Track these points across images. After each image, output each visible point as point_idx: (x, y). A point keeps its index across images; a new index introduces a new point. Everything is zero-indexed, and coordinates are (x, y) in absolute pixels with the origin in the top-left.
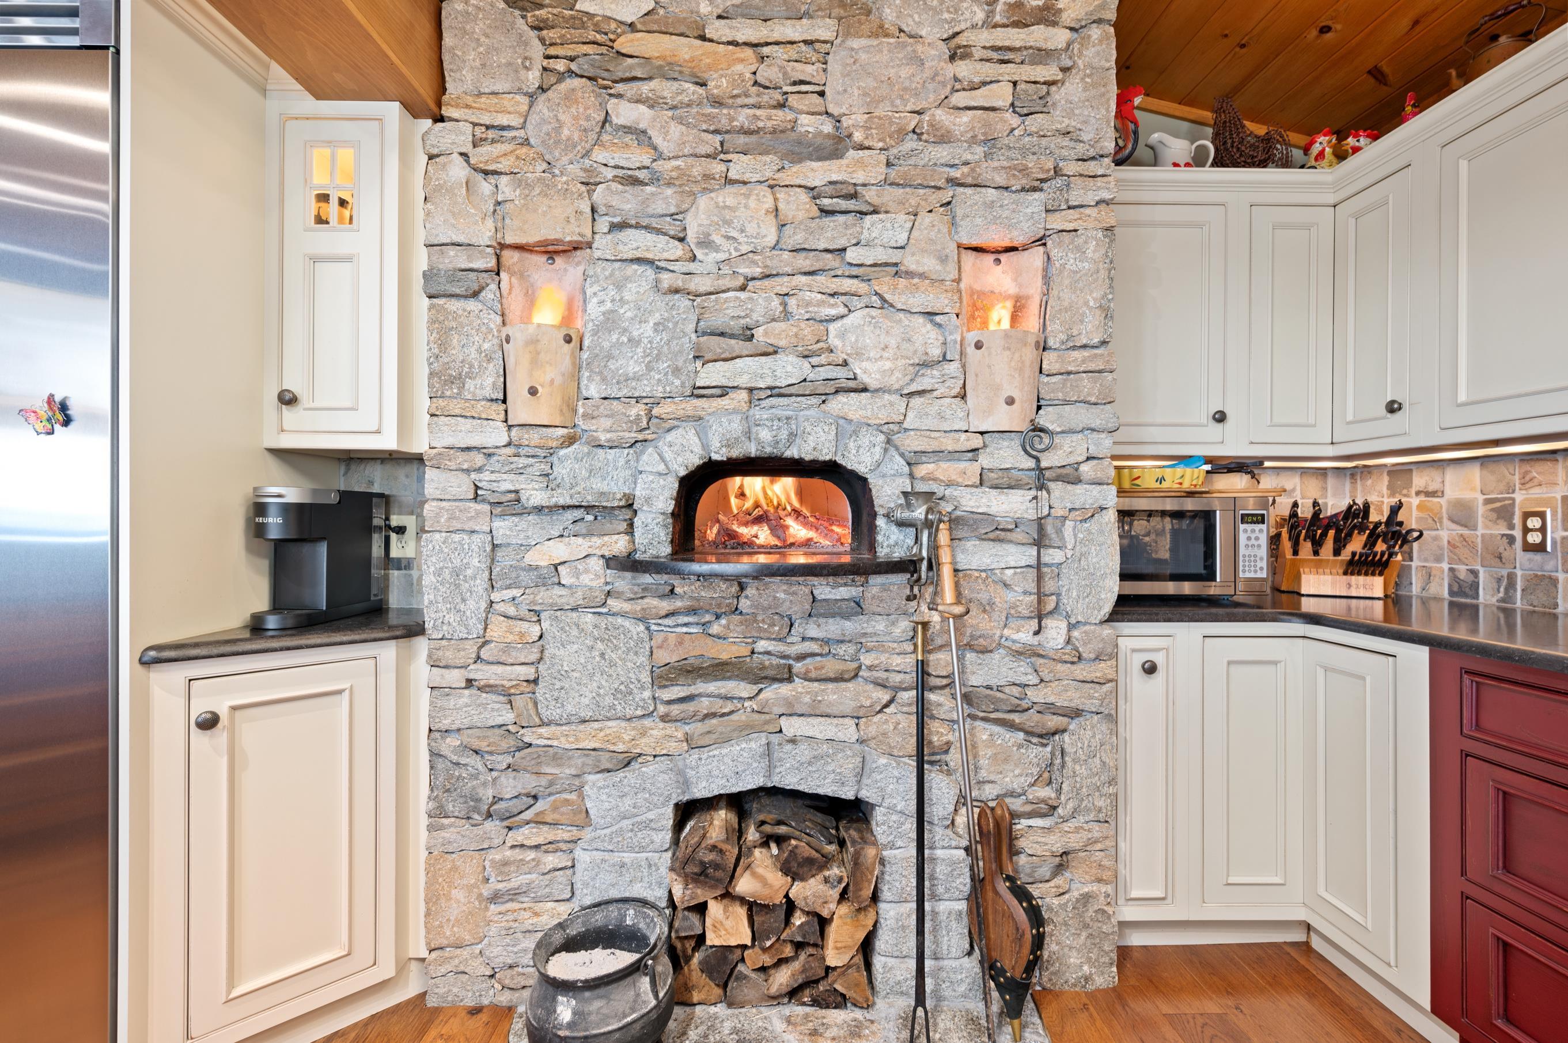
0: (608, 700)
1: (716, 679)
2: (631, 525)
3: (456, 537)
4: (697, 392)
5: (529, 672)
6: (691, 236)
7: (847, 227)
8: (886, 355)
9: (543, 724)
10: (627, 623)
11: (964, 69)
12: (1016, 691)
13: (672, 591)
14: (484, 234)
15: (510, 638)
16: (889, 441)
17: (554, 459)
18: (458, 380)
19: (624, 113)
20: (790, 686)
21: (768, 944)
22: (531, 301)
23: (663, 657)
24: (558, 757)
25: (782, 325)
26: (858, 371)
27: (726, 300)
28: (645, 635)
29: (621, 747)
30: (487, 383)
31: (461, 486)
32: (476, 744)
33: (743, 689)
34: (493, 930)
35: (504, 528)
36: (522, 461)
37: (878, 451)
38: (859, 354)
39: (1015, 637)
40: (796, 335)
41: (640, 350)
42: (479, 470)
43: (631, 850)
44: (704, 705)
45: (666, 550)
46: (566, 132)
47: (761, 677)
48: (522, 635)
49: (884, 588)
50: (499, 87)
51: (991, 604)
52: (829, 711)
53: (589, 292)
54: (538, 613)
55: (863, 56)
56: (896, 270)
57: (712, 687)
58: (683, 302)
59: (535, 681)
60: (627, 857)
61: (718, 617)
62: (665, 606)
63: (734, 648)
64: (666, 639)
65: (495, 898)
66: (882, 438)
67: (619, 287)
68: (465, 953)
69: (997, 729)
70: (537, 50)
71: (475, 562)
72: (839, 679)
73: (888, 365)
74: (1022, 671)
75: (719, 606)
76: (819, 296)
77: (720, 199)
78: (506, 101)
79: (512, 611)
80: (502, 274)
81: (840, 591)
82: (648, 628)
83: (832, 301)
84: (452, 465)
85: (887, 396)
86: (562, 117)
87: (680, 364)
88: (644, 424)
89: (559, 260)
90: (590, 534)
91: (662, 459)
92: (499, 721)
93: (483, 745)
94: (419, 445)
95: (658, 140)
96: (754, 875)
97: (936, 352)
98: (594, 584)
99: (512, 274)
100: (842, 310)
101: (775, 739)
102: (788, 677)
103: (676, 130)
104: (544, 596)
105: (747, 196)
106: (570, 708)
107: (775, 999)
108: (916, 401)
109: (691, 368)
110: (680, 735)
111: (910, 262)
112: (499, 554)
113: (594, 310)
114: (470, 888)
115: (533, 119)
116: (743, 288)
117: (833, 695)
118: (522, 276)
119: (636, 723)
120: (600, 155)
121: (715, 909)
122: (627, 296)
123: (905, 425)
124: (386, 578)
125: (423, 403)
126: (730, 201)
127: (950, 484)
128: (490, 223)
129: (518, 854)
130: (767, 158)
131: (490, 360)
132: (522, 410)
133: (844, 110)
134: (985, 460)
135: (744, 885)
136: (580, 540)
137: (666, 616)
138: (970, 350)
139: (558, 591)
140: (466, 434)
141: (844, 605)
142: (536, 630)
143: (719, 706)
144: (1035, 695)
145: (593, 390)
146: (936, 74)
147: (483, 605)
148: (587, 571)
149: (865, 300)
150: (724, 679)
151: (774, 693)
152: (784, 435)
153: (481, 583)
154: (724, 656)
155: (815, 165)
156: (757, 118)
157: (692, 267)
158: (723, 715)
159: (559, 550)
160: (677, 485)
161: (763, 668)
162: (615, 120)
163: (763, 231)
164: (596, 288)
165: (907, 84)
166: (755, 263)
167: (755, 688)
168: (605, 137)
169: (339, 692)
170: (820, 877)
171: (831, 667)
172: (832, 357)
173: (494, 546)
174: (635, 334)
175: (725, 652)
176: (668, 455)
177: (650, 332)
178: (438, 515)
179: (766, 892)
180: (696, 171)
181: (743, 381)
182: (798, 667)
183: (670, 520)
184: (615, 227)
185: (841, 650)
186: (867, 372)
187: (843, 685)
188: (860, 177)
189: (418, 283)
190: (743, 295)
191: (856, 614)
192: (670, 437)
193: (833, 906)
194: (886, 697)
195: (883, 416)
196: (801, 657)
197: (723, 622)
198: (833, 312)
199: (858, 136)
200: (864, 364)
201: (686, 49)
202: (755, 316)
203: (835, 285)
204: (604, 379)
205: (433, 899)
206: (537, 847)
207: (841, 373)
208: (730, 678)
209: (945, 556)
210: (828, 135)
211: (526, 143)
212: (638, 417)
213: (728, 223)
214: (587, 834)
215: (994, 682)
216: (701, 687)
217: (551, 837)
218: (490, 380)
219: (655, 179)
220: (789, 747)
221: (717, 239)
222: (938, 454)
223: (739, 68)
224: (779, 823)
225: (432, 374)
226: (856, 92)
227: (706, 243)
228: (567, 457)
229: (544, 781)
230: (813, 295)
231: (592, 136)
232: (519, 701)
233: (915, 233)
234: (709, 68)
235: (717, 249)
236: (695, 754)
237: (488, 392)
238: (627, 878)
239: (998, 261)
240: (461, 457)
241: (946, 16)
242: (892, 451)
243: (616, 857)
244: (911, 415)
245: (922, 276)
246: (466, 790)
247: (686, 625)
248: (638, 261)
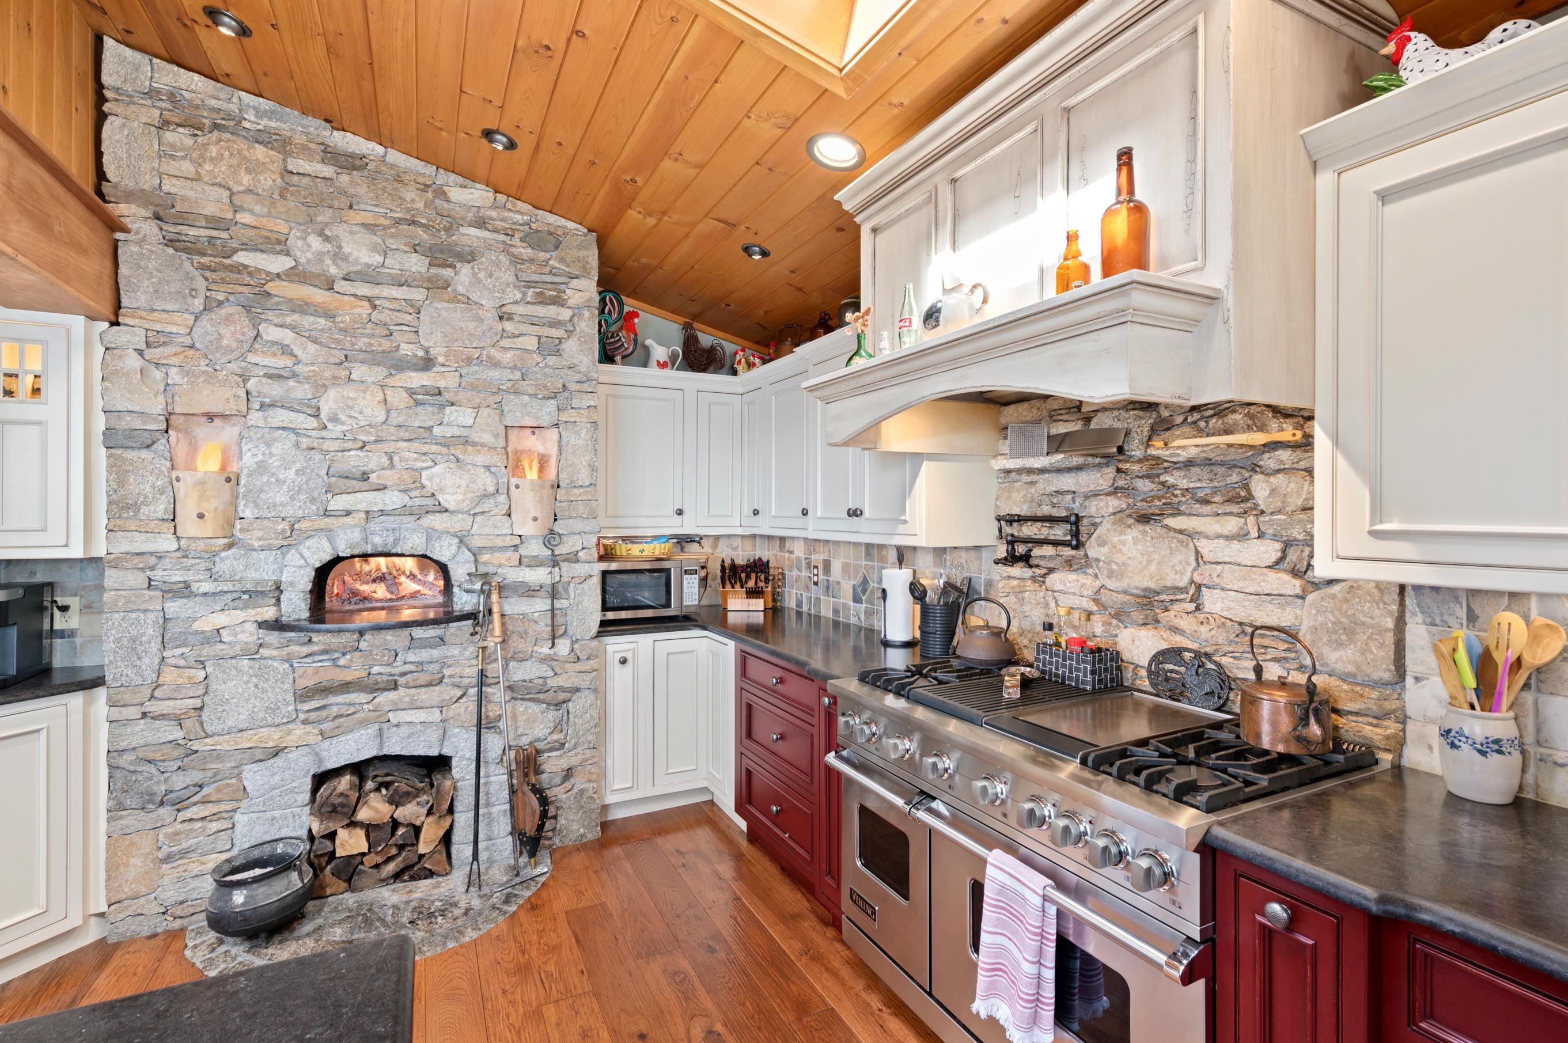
0: (261, 715)
1: (343, 693)
2: (278, 600)
3: (134, 615)
4: (326, 513)
5: (198, 703)
6: (324, 415)
7: (433, 414)
8: (459, 491)
9: (207, 736)
10: (275, 664)
11: (509, 326)
12: (541, 681)
13: (310, 641)
14: (157, 406)
15: (181, 681)
16: (461, 541)
17: (217, 559)
18: (136, 506)
19: (271, 333)
20: (395, 693)
21: (380, 849)
22: (194, 449)
23: (302, 683)
24: (220, 757)
25: (389, 472)
26: (441, 500)
27: (349, 456)
28: (289, 670)
29: (271, 744)
30: (161, 508)
31: (136, 580)
32: (150, 756)
33: (362, 697)
34: (166, 880)
35: (173, 607)
36: (190, 562)
37: (454, 548)
38: (442, 490)
39: (540, 650)
40: (399, 478)
41: (285, 487)
42: (152, 568)
43: (279, 808)
44: (334, 711)
45: (306, 614)
46: (225, 342)
47: (375, 689)
48: (190, 678)
49: (459, 628)
50: (169, 307)
51: (526, 633)
52: (422, 705)
53: (244, 448)
54: (202, 663)
55: (444, 313)
56: (466, 442)
57: (340, 699)
58: (317, 457)
59: (201, 709)
60: (276, 813)
61: (344, 654)
62: (305, 650)
63: (356, 673)
64: (305, 672)
65: (168, 859)
66: (456, 540)
67: (268, 445)
68: (142, 900)
69: (529, 704)
70: (201, 284)
71: (151, 631)
72: (430, 684)
73: (460, 497)
74: (545, 671)
75: (345, 647)
76: (415, 455)
77: (345, 393)
78: (176, 317)
79: (182, 663)
80: (170, 432)
81: (431, 632)
82: (291, 666)
83: (424, 458)
84: (129, 565)
85: (460, 515)
86: (221, 331)
87: (316, 495)
88: (289, 534)
89: (216, 420)
90: (245, 607)
91: (302, 557)
92: (171, 738)
93: (158, 756)
94: (100, 550)
95: (298, 351)
96: (370, 807)
97: (491, 489)
98: (249, 640)
99: (177, 430)
100: (430, 464)
101: (385, 726)
102: (395, 686)
103: (312, 348)
104: (207, 651)
105: (364, 392)
106: (230, 723)
107: (384, 882)
108: (479, 518)
109: (324, 498)
110: (316, 731)
111: (475, 437)
112: (170, 625)
113: (249, 460)
114: (146, 856)
115: (198, 331)
116: (362, 448)
117: (425, 696)
118: (187, 432)
119: (282, 728)
120: (253, 358)
121: (342, 834)
122: (274, 451)
123: (472, 532)
124: (51, 645)
125: (101, 520)
126: (351, 395)
127: (500, 566)
128: (161, 398)
129: (187, 826)
130: (379, 369)
131: (162, 492)
132: (189, 527)
133: (431, 344)
134: (523, 551)
135: (363, 814)
136: (238, 612)
137: (306, 656)
138: (512, 488)
139: (220, 646)
140: (140, 543)
141: (432, 640)
142: (202, 674)
143: (344, 710)
144: (552, 683)
145: (248, 512)
146: (491, 328)
147: (157, 661)
148: (243, 632)
149: (446, 458)
150: (349, 692)
151: (385, 698)
152: (391, 539)
153: (155, 646)
154: (349, 679)
155: (413, 374)
156: (372, 345)
157: (324, 433)
158: (348, 715)
159: (220, 619)
160: (313, 573)
161: (377, 683)
162: (265, 337)
163: (376, 414)
164: (250, 445)
165: (473, 332)
166: (370, 433)
167: (371, 696)
168: (257, 346)
169: (38, 731)
170: (414, 802)
171: (423, 678)
172: (424, 492)
173: (165, 619)
174: (282, 477)
175: (349, 676)
176: (307, 554)
177: (293, 476)
178: (116, 601)
179: (378, 816)
180: (327, 374)
181: (362, 506)
182: (402, 681)
183: (308, 596)
184: (263, 406)
185: (431, 667)
186: (448, 500)
187: (432, 688)
188: (442, 384)
189: (98, 438)
190: (361, 454)
191: (440, 645)
192: (308, 543)
193: (423, 818)
194: (459, 693)
195: (457, 527)
196: (403, 674)
197: (348, 657)
198: (425, 465)
199: (441, 359)
200: (445, 496)
201: (318, 296)
202: (370, 466)
203: (425, 448)
204: (257, 506)
205: (112, 869)
206: (203, 819)
207: (430, 502)
208: (353, 692)
209: (495, 609)
210: (421, 358)
211: (192, 347)
212: (284, 531)
213: (351, 408)
214: (245, 804)
215: (527, 678)
216: (332, 699)
217: (215, 810)
218: (162, 507)
219: (295, 375)
220: (395, 729)
221: (342, 417)
222: (492, 549)
223: (358, 310)
224: (387, 775)
225: (110, 503)
226: (439, 334)
227: (334, 419)
228: (227, 558)
229: (209, 774)
230: (411, 454)
231: (246, 346)
232: (188, 723)
233: (478, 420)
234: (337, 308)
235: (343, 424)
236: (328, 742)
237: (160, 515)
238: (277, 826)
239: (534, 433)
240: (136, 560)
241: (497, 294)
242: (464, 548)
243: (269, 815)
244: (475, 526)
245: (483, 445)
246: (142, 789)
247: (320, 661)
248: (284, 428)
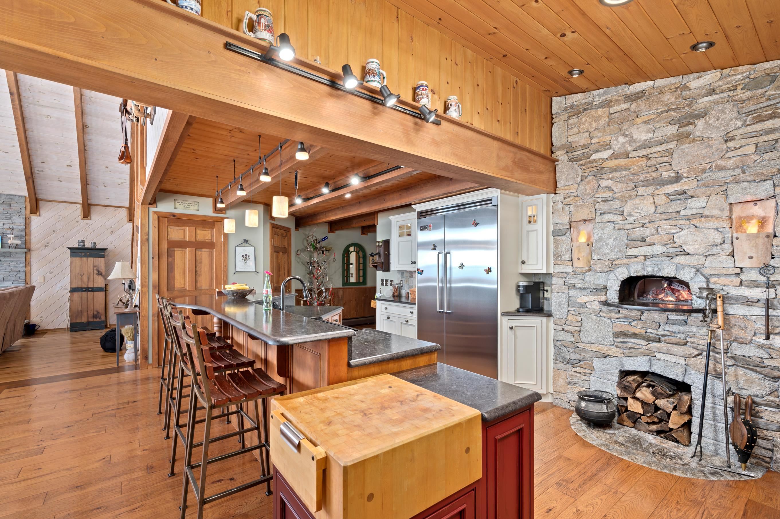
0: (600, 339)
1: (634, 338)
2: (606, 293)
3: (560, 294)
4: (627, 257)
5: (578, 329)
6: (625, 214)
7: (680, 204)
8: (696, 243)
9: (582, 343)
10: (605, 319)
11: (731, 144)
12: (758, 359)
13: (619, 312)
14: (566, 220)
15: (573, 320)
16: (698, 271)
17: (585, 275)
18: (560, 256)
19: (604, 183)
20: (659, 344)
21: (648, 415)
22: (579, 233)
23: (616, 330)
24: (586, 351)
25: (656, 236)
26: (685, 249)
27: (636, 231)
28: (611, 323)
29: (603, 352)
30: (567, 256)
31: (560, 281)
32: (565, 344)
33: (643, 342)
34: (569, 391)
35: (572, 292)
36: (576, 276)
37: (692, 274)
38: (686, 243)
39: (758, 340)
40: (661, 239)
41: (609, 246)
42: (565, 278)
43: (606, 379)
44: (629, 345)
45: (617, 300)
46: (588, 191)
47: (649, 340)
48: (576, 319)
49: (696, 318)
50: (570, 184)
51: (746, 328)
52: (674, 353)
53: (594, 232)
54: (581, 314)
55: (687, 150)
56: (702, 216)
57: (632, 340)
58: (623, 232)
59: (580, 331)
60: (605, 381)
61: (634, 321)
62: (617, 316)
63: (639, 330)
64: (617, 325)
65: (569, 383)
66: (694, 270)
67: (603, 230)
68: (562, 395)
69: (748, 371)
70: (580, 171)
71: (564, 300)
72: (678, 344)
73: (697, 246)
74: (761, 353)
75: (634, 317)
76: (670, 227)
77: (634, 202)
78: (572, 187)
79: (574, 313)
80: (572, 229)
81: (679, 317)
82: (612, 321)
83: (675, 228)
84: (559, 276)
85: (697, 256)
86: (587, 188)
87: (621, 249)
88: (610, 266)
89: (587, 222)
90: (594, 295)
91: (616, 275)
92: (571, 340)
93: (566, 345)
94: (551, 271)
95: (614, 189)
96: (642, 393)
97: (719, 241)
98: (596, 308)
99: (574, 228)
100: (678, 230)
101: (653, 358)
102: (659, 341)
103: (620, 185)
104: (582, 310)
105: (643, 200)
106: (589, 339)
107: (651, 432)
108: (709, 258)
109: (625, 250)
110: (621, 352)
111: (707, 212)
112: (571, 299)
113: (596, 236)
114: (564, 379)
115: (579, 189)
116: (643, 226)
117: (675, 349)
118: (577, 228)
119: (608, 346)
120: (597, 196)
121: (630, 401)
122: (605, 232)
123: (705, 265)
124: (544, 302)
125: (552, 261)
126: (637, 202)
127: (725, 285)
128: (568, 217)
129: (575, 374)
130: (650, 188)
131: (568, 251)
132: (576, 263)
133: (679, 168)
134: (743, 277)
135: (638, 395)
136: (592, 296)
137: (617, 319)
138: (734, 240)
139: (586, 309)
140: (562, 269)
141: (679, 321)
142: (580, 319)
143: (634, 346)
144: (766, 362)
145: (595, 257)
146: (718, 149)
147: (567, 311)
148: (594, 305)
149: (688, 226)
150: (636, 338)
151: (655, 345)
152: (656, 269)
153: (566, 306)
154: (636, 332)
155: (668, 186)
156: (646, 177)
157: (626, 222)
158: (635, 349)
159: (586, 299)
160: (620, 283)
161: (649, 337)
162: (601, 186)
163: (649, 209)
164: (596, 231)
165: (705, 155)
166: (646, 219)
167: (647, 343)
168: (599, 190)
169: (534, 327)
170: (666, 400)
171: (674, 340)
172: (675, 245)
173: (569, 297)
174: (608, 242)
175: (636, 331)
176: (617, 275)
177: (612, 241)
178: (555, 289)
179: (646, 399)
180: (627, 195)
181: (642, 253)
182: (663, 339)
183: (618, 293)
184: (601, 214)
185: (679, 335)
186: (689, 248)
187: (680, 346)
188: (686, 187)
189: (551, 233)
190: (642, 229)
191: (684, 325)
192: (618, 270)
193: (671, 410)
194: (697, 352)
195: (695, 263)
196: (664, 336)
197: (636, 322)
198: (675, 231)
199: (685, 175)
200: (688, 247)
201: (622, 162)
202: (646, 234)
203: (676, 222)
204: (598, 254)
205: (555, 380)
206: (580, 373)
207: (678, 250)
208: (638, 339)
209: (720, 309)
210: (673, 177)
211: (577, 196)
212: (608, 265)
213: (637, 208)
214: (593, 373)
215: (746, 355)
216: (628, 340)
217: (584, 372)
218: (568, 256)
219: (614, 198)
220: (657, 361)
221: (633, 213)
222: (719, 275)
223: (641, 163)
224: (652, 381)
225: (554, 255)
226: (683, 162)
227: (630, 215)
228: (588, 275)
229: (582, 357)
230: (667, 227)
231: (595, 191)
232: (576, 336)
233: (709, 203)
234: (631, 165)
235: (634, 216)
236: (626, 358)
237: (568, 259)
238: (605, 386)
239: (756, 204)
240: (561, 274)
241: (723, 128)
242: (699, 274)
243: (602, 380)
244: (707, 262)
245: (712, 216)
246: (562, 355)
247: (624, 322)
248: (609, 222)
